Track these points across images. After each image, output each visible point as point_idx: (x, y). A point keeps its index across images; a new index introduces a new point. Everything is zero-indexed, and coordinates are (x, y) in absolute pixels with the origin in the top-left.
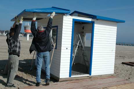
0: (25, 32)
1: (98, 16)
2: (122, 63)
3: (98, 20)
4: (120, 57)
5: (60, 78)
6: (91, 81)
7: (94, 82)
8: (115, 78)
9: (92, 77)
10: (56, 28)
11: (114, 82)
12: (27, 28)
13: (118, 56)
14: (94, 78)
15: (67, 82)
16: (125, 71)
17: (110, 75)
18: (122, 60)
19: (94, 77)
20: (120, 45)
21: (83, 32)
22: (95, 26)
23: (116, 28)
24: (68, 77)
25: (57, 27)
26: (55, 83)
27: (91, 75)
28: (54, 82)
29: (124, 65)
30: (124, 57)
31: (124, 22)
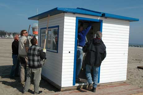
0: (33, 33)
1: (107, 14)
2: (138, 67)
3: (107, 18)
4: (137, 60)
5: (62, 87)
6: (99, 90)
7: (102, 91)
8: (127, 86)
9: (101, 85)
10: (57, 28)
11: (126, 90)
12: (35, 29)
13: (134, 59)
14: (103, 86)
15: (70, 91)
16: (141, 77)
17: (122, 82)
18: (137, 64)
19: (103, 84)
20: (138, 47)
21: (92, 33)
22: (103, 25)
23: (128, 27)
24: (72, 85)
25: (58, 26)
26: (57, 93)
27: (99, 82)
28: (55, 92)
29: (140, 69)
30: (140, 61)
31: (137, 20)
